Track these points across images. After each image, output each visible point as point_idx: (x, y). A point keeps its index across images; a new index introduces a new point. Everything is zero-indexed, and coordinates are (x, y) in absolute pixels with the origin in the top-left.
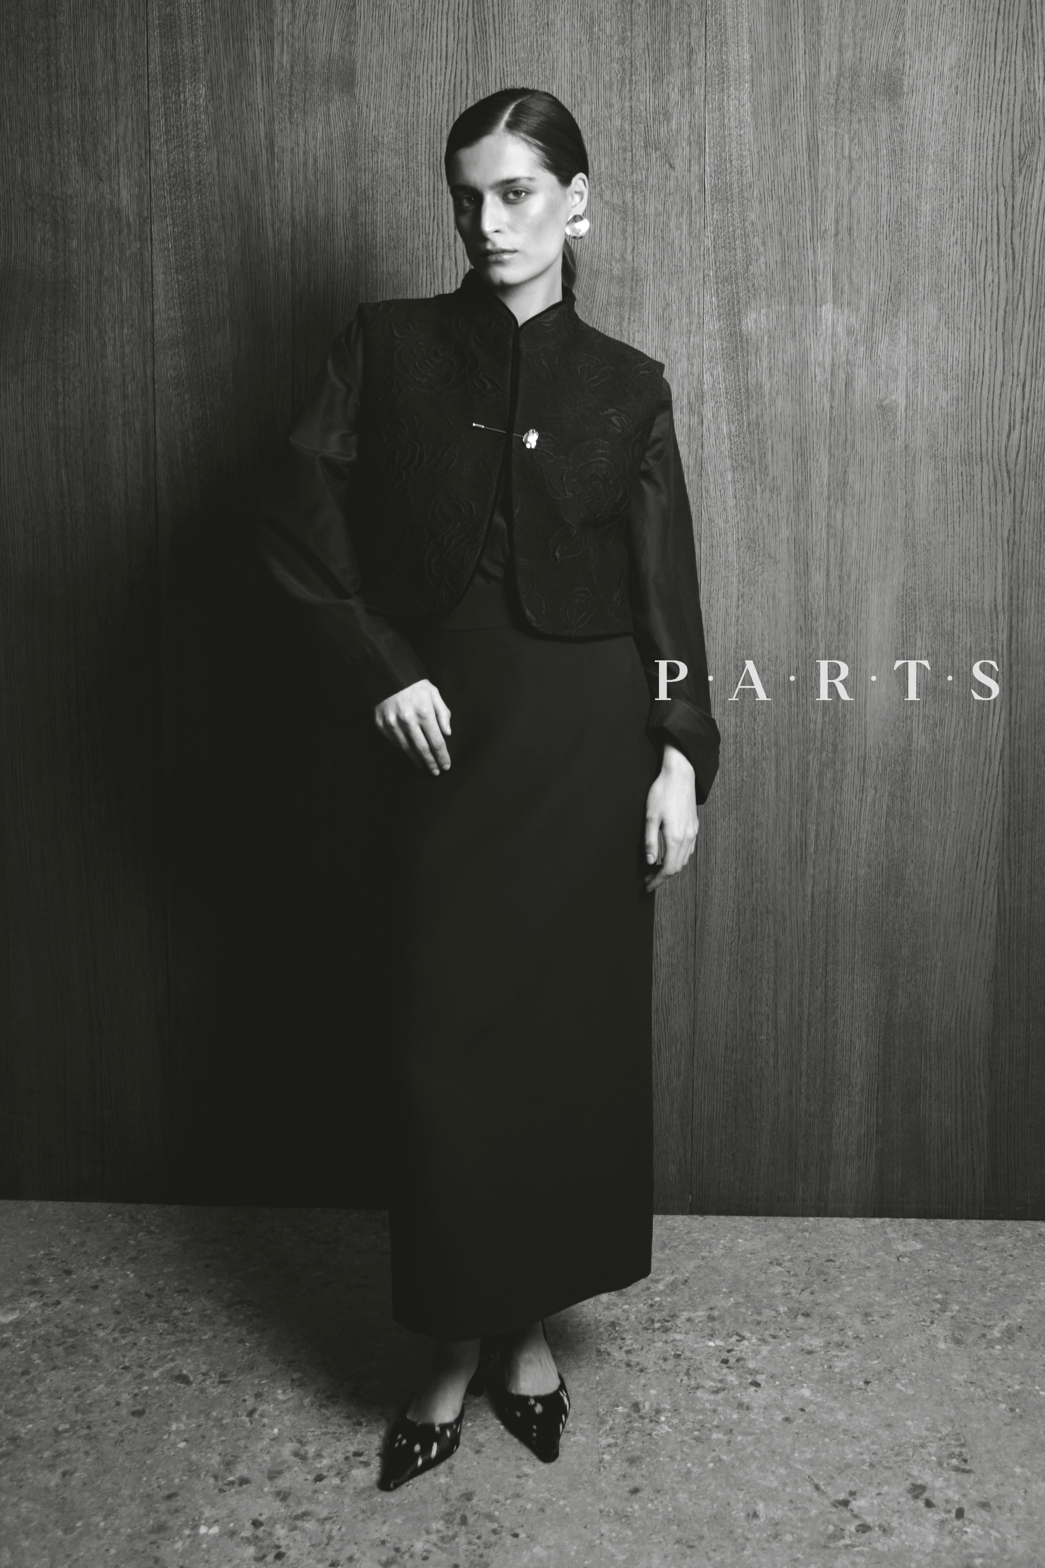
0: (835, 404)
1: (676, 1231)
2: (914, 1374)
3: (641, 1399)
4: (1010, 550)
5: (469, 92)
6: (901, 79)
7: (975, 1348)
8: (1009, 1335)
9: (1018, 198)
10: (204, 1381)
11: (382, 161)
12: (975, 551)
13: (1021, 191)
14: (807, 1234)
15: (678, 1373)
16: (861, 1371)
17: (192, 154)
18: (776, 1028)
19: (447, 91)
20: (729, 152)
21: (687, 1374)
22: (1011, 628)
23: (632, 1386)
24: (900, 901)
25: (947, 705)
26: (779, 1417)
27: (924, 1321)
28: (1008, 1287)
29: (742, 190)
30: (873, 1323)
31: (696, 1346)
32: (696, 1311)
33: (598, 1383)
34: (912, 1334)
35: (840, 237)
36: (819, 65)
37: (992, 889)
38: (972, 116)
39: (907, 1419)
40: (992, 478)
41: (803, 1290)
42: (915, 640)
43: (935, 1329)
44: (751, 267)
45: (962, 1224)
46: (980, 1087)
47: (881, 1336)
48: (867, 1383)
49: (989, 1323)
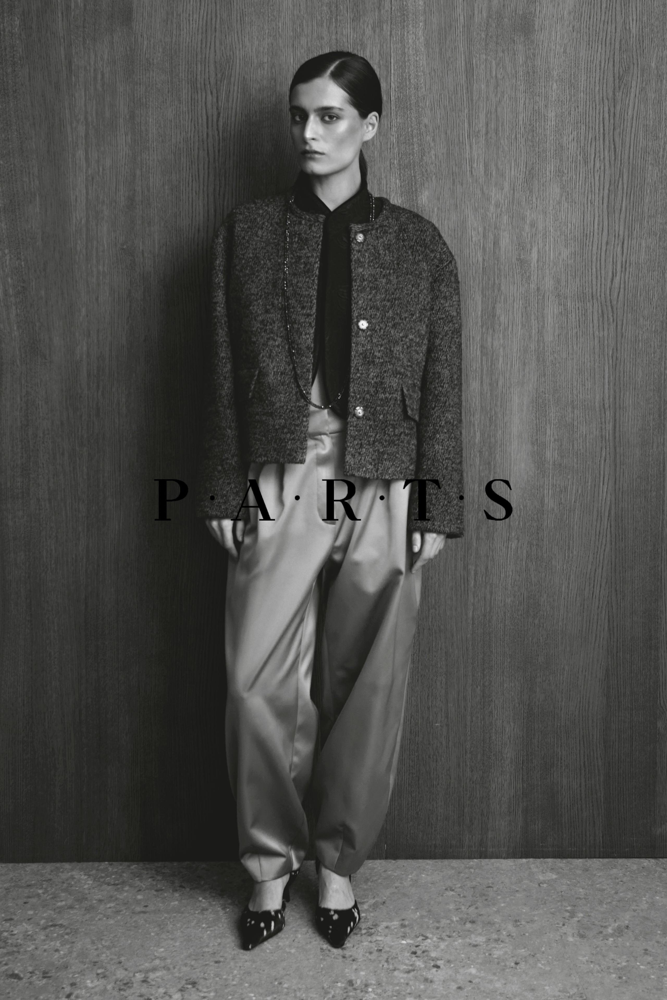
0: (487, 258)
1: (375, 871)
2: (550, 957)
3: (353, 978)
4: (614, 364)
5: (217, 27)
6: (533, 20)
7: (595, 940)
8: (619, 932)
9: (618, 107)
10: (31, 977)
11: (153, 77)
12: (589, 365)
13: (620, 103)
14: (472, 870)
15: (380, 961)
16: (513, 957)
17: (9, 70)
18: (447, 717)
19: (201, 25)
20: (409, 73)
21: (387, 961)
22: (615, 420)
23: (347, 970)
24: (537, 622)
25: (569, 477)
26: (454, 986)
27: (558, 924)
28: (619, 901)
29: (418, 101)
30: (521, 926)
31: (393, 944)
32: (392, 921)
33: (322, 969)
34: (549, 932)
35: (489, 136)
36: (474, 10)
37: (604, 612)
38: (585, 47)
39: (546, 985)
40: (600, 311)
41: (470, 906)
42: (546, 429)
43: (564, 929)
44: (424, 158)
45: (587, 861)
46: (597, 758)
47: (527, 934)
48: (517, 964)
49: (605, 924)
